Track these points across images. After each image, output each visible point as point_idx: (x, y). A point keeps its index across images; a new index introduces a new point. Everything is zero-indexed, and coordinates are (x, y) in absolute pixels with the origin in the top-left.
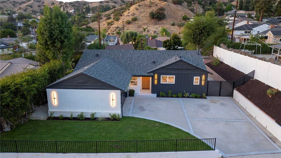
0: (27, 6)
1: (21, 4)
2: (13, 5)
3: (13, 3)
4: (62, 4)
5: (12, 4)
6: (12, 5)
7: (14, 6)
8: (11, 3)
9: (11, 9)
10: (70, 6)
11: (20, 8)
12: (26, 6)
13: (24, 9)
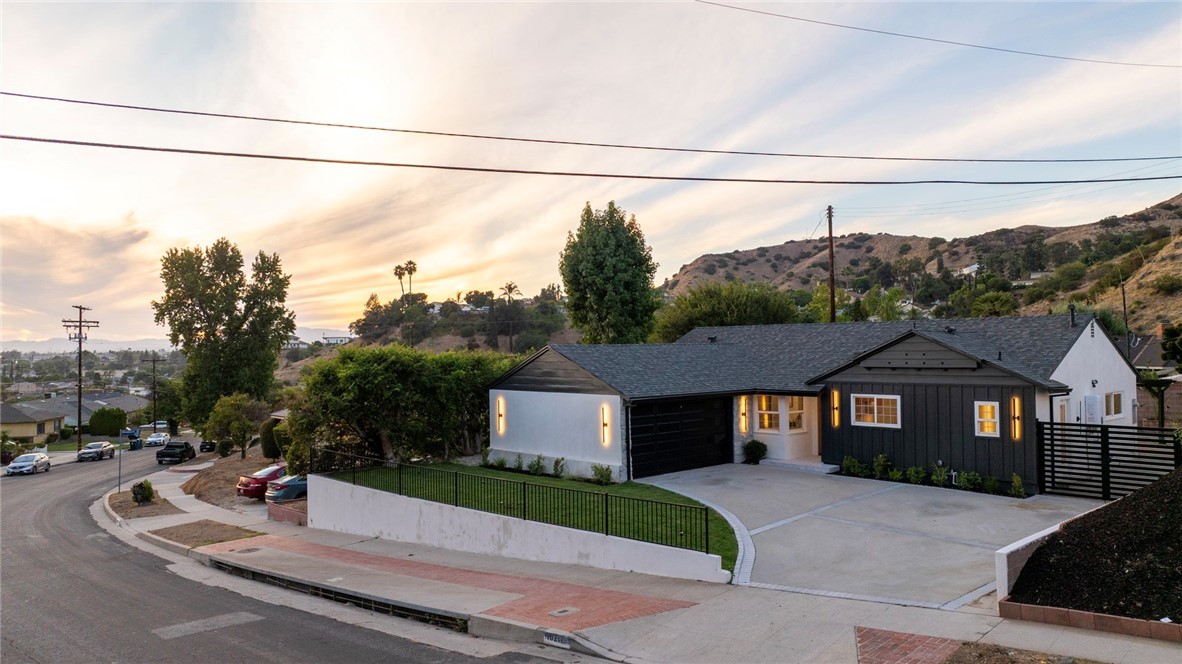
0: (814, 265)
1: (796, 261)
2: (774, 266)
3: (774, 261)
4: (941, 248)
5: (770, 264)
6: (770, 268)
7: (776, 271)
8: (768, 261)
9: (766, 281)
10: (967, 253)
11: (791, 275)
12: (809, 267)
13: (804, 276)
